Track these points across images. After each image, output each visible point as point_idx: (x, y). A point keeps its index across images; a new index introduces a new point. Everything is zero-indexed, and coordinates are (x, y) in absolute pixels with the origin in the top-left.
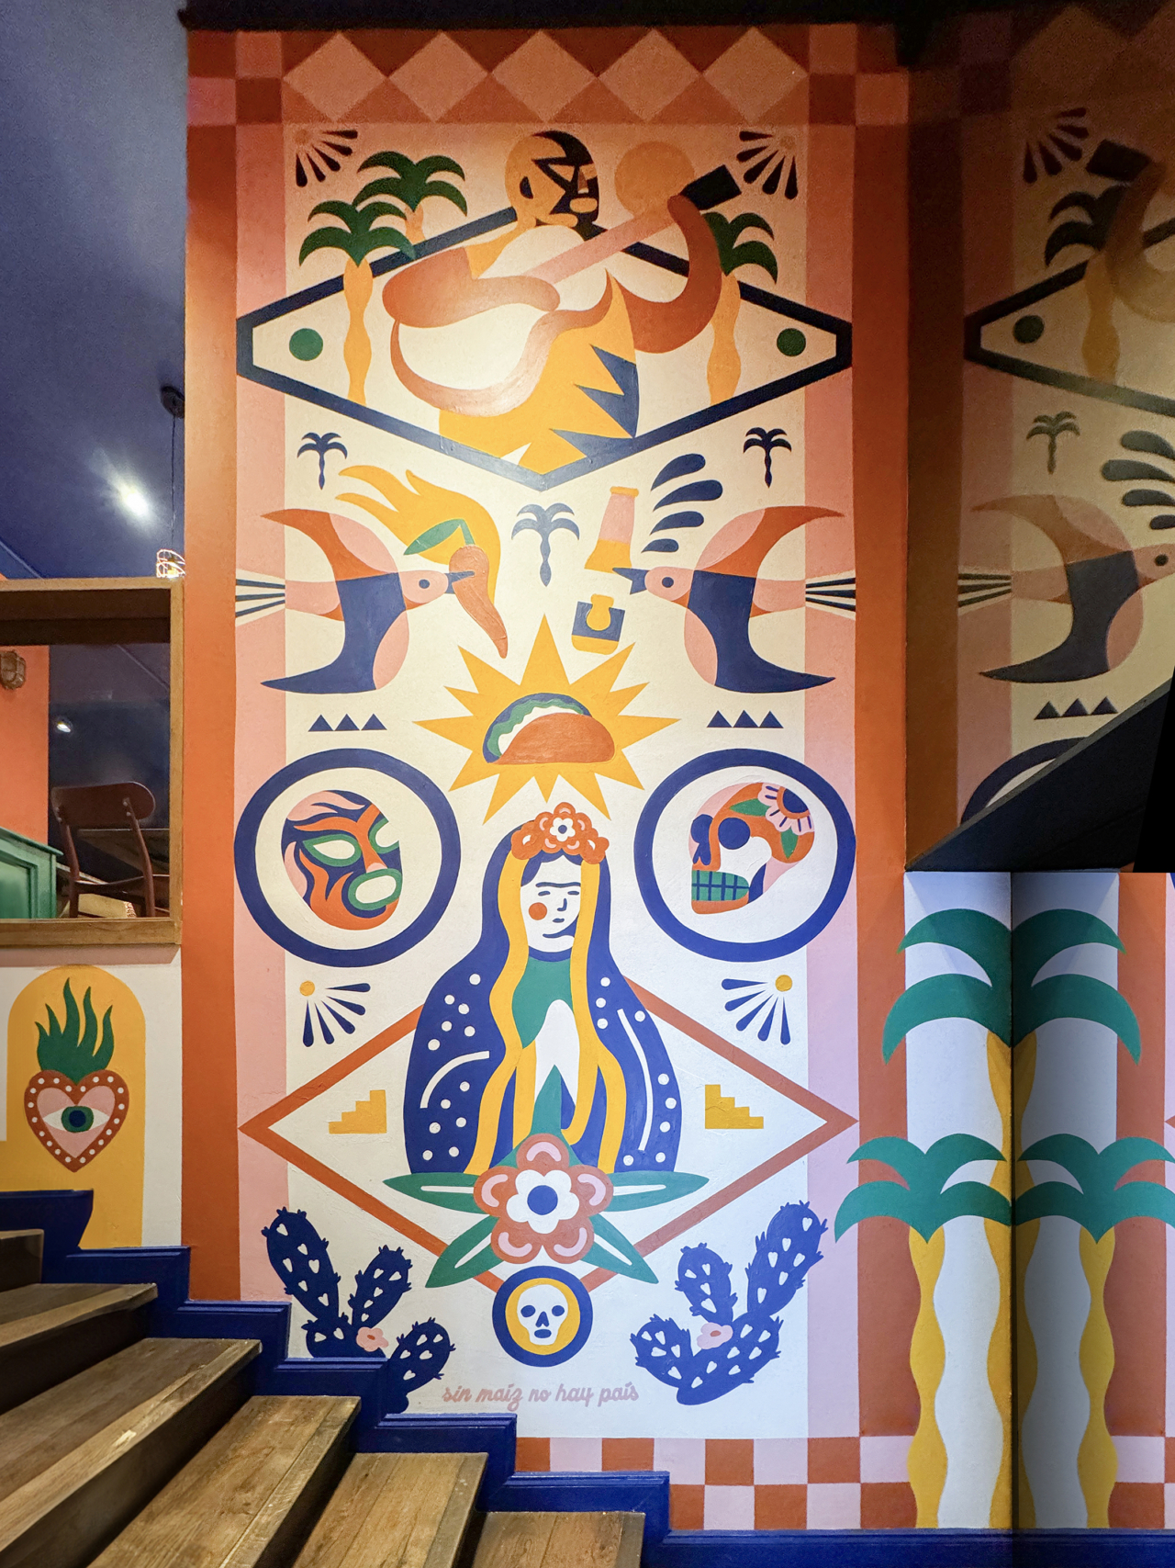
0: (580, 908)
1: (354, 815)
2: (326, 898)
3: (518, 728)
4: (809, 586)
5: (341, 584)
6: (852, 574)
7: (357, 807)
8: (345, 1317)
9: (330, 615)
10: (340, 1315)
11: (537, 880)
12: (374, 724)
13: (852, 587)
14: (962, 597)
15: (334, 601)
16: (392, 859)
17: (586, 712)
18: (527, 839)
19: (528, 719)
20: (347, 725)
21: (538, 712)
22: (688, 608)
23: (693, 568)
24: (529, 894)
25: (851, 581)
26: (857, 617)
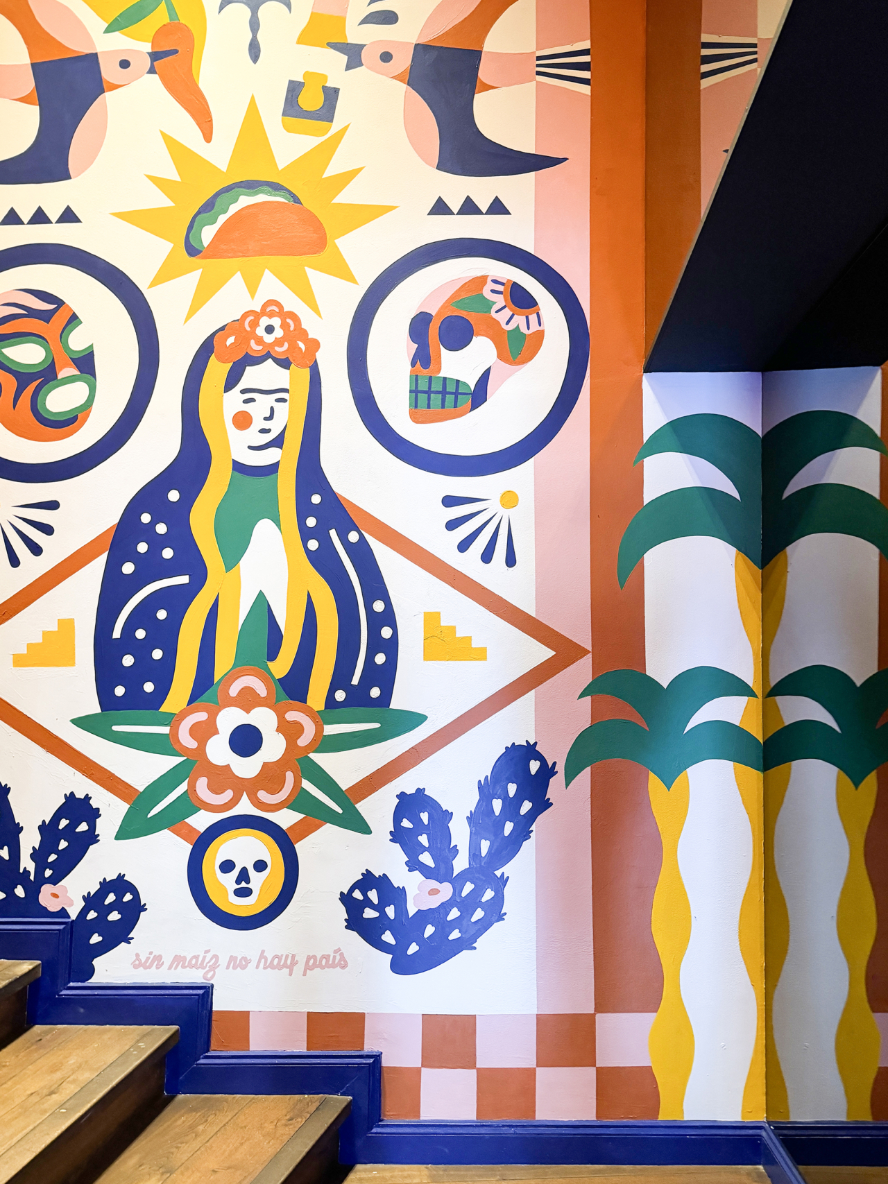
0: (289, 417)
1: (46, 316)
2: (14, 408)
3: (222, 219)
4: (539, 58)
5: (35, 67)
6: (586, 45)
7: (48, 307)
8: (26, 872)
9: (24, 100)
10: (21, 871)
11: (241, 386)
12: (69, 216)
13: (587, 59)
14: (705, 68)
15: (29, 84)
16: (85, 364)
17: (296, 200)
18: (231, 340)
19: (234, 209)
20: (40, 217)
21: (244, 201)
22: (408, 85)
23: (414, 41)
24: (233, 401)
25: (585, 52)
26: (592, 91)
